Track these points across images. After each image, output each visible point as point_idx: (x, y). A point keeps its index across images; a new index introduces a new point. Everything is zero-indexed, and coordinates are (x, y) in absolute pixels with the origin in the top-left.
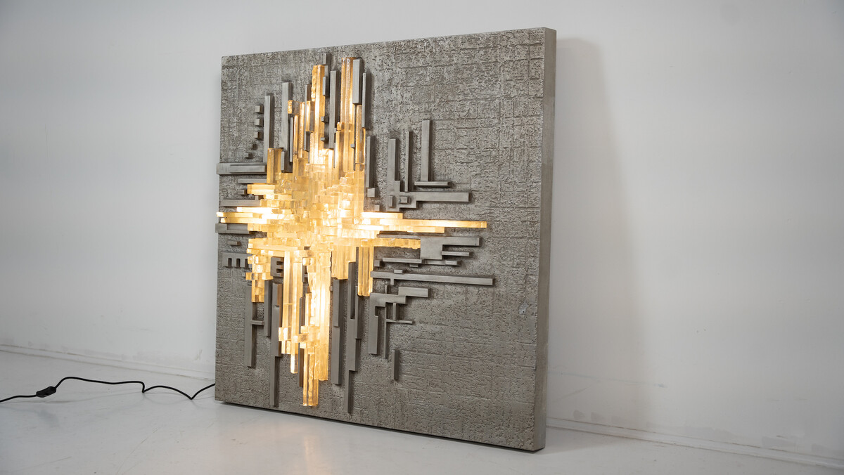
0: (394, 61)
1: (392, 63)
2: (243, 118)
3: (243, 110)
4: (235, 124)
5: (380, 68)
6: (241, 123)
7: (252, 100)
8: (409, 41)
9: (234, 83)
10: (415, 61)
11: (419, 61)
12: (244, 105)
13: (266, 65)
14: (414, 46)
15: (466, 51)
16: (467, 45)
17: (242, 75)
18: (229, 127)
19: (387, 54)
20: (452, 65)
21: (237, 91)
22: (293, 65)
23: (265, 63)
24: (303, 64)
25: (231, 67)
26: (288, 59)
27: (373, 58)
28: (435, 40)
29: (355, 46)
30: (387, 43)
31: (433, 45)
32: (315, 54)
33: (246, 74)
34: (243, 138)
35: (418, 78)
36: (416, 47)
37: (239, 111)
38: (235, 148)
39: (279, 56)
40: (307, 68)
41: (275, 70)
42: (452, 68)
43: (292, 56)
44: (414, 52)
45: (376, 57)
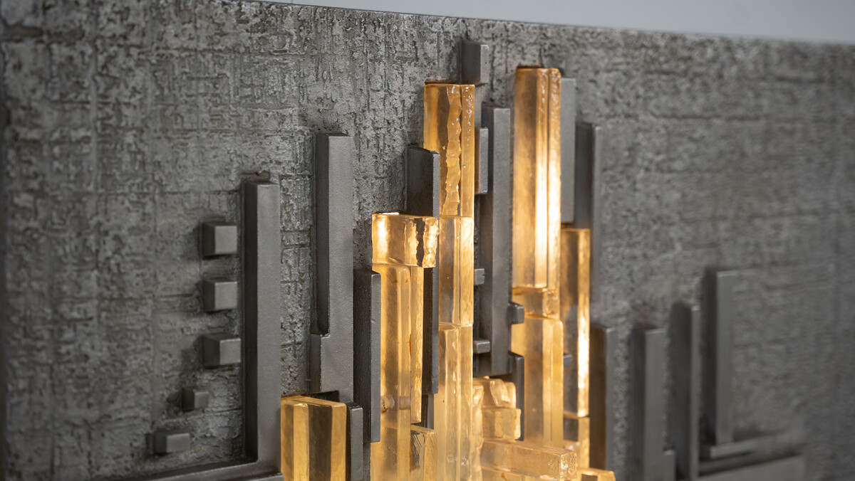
0: (641, 91)
1: (638, 97)
2: (132, 276)
3: (130, 240)
4: (91, 307)
5: (607, 111)
6: (122, 300)
7: (171, 200)
8: (674, 38)
9: (76, 117)
10: (687, 100)
11: (694, 98)
12: (134, 219)
13: (233, 50)
14: (685, 53)
15: (786, 85)
16: (785, 70)
17: (115, 82)
18: (59, 321)
19: (623, 67)
20: (757, 118)
21: (91, 150)
22: (342, 64)
23: (229, 42)
24: (381, 68)
25: (57, 37)
26: (326, 43)
27: (591, 75)
28: (729, 46)
29: (542, 28)
30: (625, 34)
31: (724, 56)
32: (422, 37)
33: (140, 77)
34: (133, 364)
35: (692, 146)
36: (690, 58)
37: (110, 245)
38: (93, 415)
39: (290, 20)
40: (396, 84)
41: (273, 76)
42: (760, 125)
43: (338, 30)
44: (685, 73)
45: (597, 72)
